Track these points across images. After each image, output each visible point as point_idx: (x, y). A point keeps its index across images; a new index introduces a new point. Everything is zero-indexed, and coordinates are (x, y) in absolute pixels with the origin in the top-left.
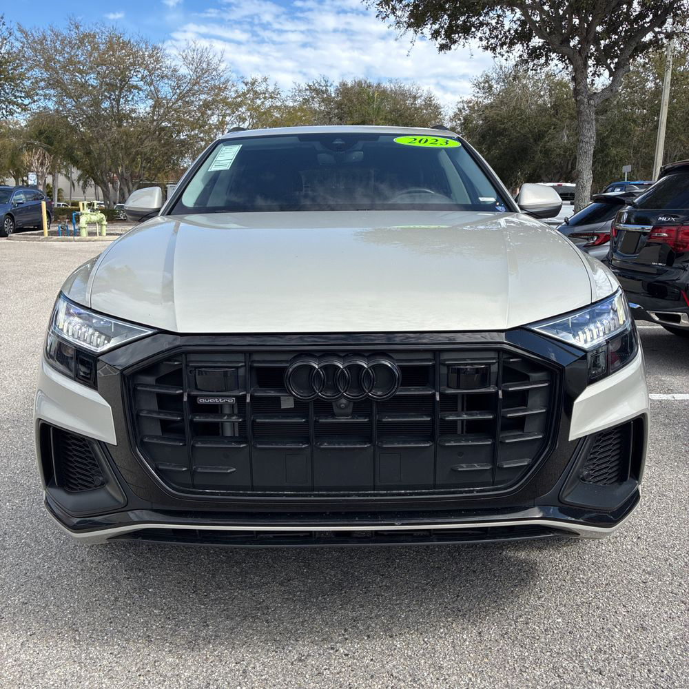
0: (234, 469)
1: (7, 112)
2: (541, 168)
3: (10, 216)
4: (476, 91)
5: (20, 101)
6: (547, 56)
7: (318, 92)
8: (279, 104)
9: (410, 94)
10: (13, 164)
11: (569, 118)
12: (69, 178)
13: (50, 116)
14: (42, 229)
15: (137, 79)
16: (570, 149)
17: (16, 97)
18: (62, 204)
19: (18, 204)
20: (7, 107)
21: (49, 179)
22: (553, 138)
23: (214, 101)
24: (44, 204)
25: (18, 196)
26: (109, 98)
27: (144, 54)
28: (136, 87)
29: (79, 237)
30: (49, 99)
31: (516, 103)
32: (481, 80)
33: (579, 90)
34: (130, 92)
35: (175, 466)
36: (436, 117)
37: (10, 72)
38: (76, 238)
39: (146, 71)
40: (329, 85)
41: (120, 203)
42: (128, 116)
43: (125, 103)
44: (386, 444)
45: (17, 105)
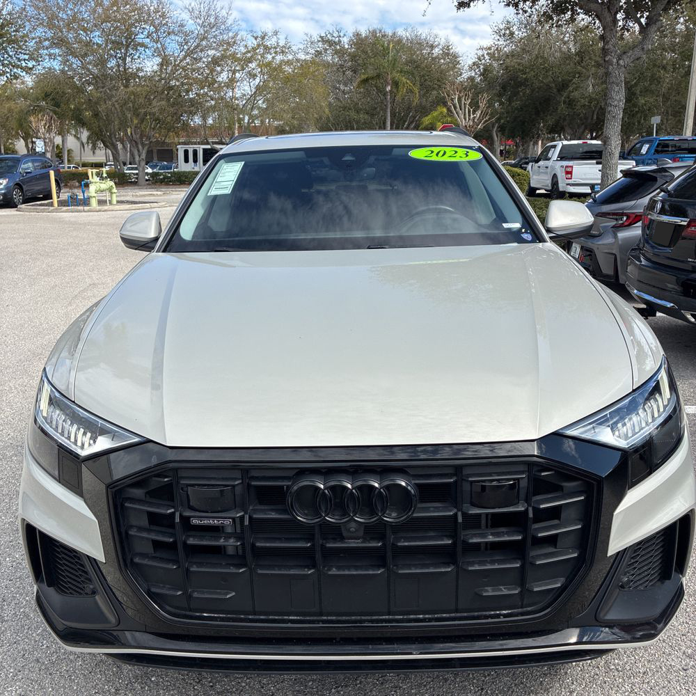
0: (234, 594)
1: (11, 76)
2: (565, 120)
3: (19, 186)
4: (496, 38)
5: (24, 65)
6: (572, 10)
7: (331, 43)
8: (290, 57)
9: (428, 43)
10: (21, 126)
11: (594, 66)
12: (78, 139)
13: (55, 77)
14: (52, 199)
15: (142, 36)
16: (596, 99)
17: (19, 60)
18: (72, 166)
19: (26, 173)
20: (11, 70)
21: (58, 140)
22: (577, 87)
23: (223, 57)
24: (52, 173)
25: (26, 165)
26: (115, 56)
27: (149, 9)
28: (142, 45)
29: (88, 208)
30: (54, 59)
31: (539, 51)
32: (502, 27)
33: (607, 49)
34: (137, 50)
35: (169, 589)
36: (454, 67)
37: (13, 34)
38: (86, 208)
39: (152, 27)
40: (342, 35)
41: (130, 164)
42: (135, 75)
43: (131, 61)
44: (402, 569)
45: (21, 69)
